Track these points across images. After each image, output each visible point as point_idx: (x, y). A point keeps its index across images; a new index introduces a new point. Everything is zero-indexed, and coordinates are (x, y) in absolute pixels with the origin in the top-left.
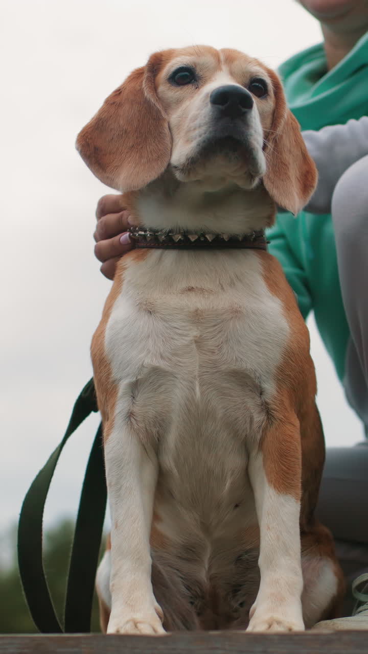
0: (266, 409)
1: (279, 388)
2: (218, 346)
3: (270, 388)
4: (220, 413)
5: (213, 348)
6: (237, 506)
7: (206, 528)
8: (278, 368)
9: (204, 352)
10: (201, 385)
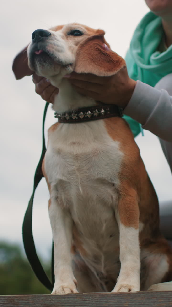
0: (117, 191)
1: (122, 181)
2: (88, 169)
3: (117, 182)
4: (95, 197)
5: (86, 170)
6: (111, 236)
7: (100, 247)
8: (119, 173)
9: (82, 173)
10: (82, 187)
